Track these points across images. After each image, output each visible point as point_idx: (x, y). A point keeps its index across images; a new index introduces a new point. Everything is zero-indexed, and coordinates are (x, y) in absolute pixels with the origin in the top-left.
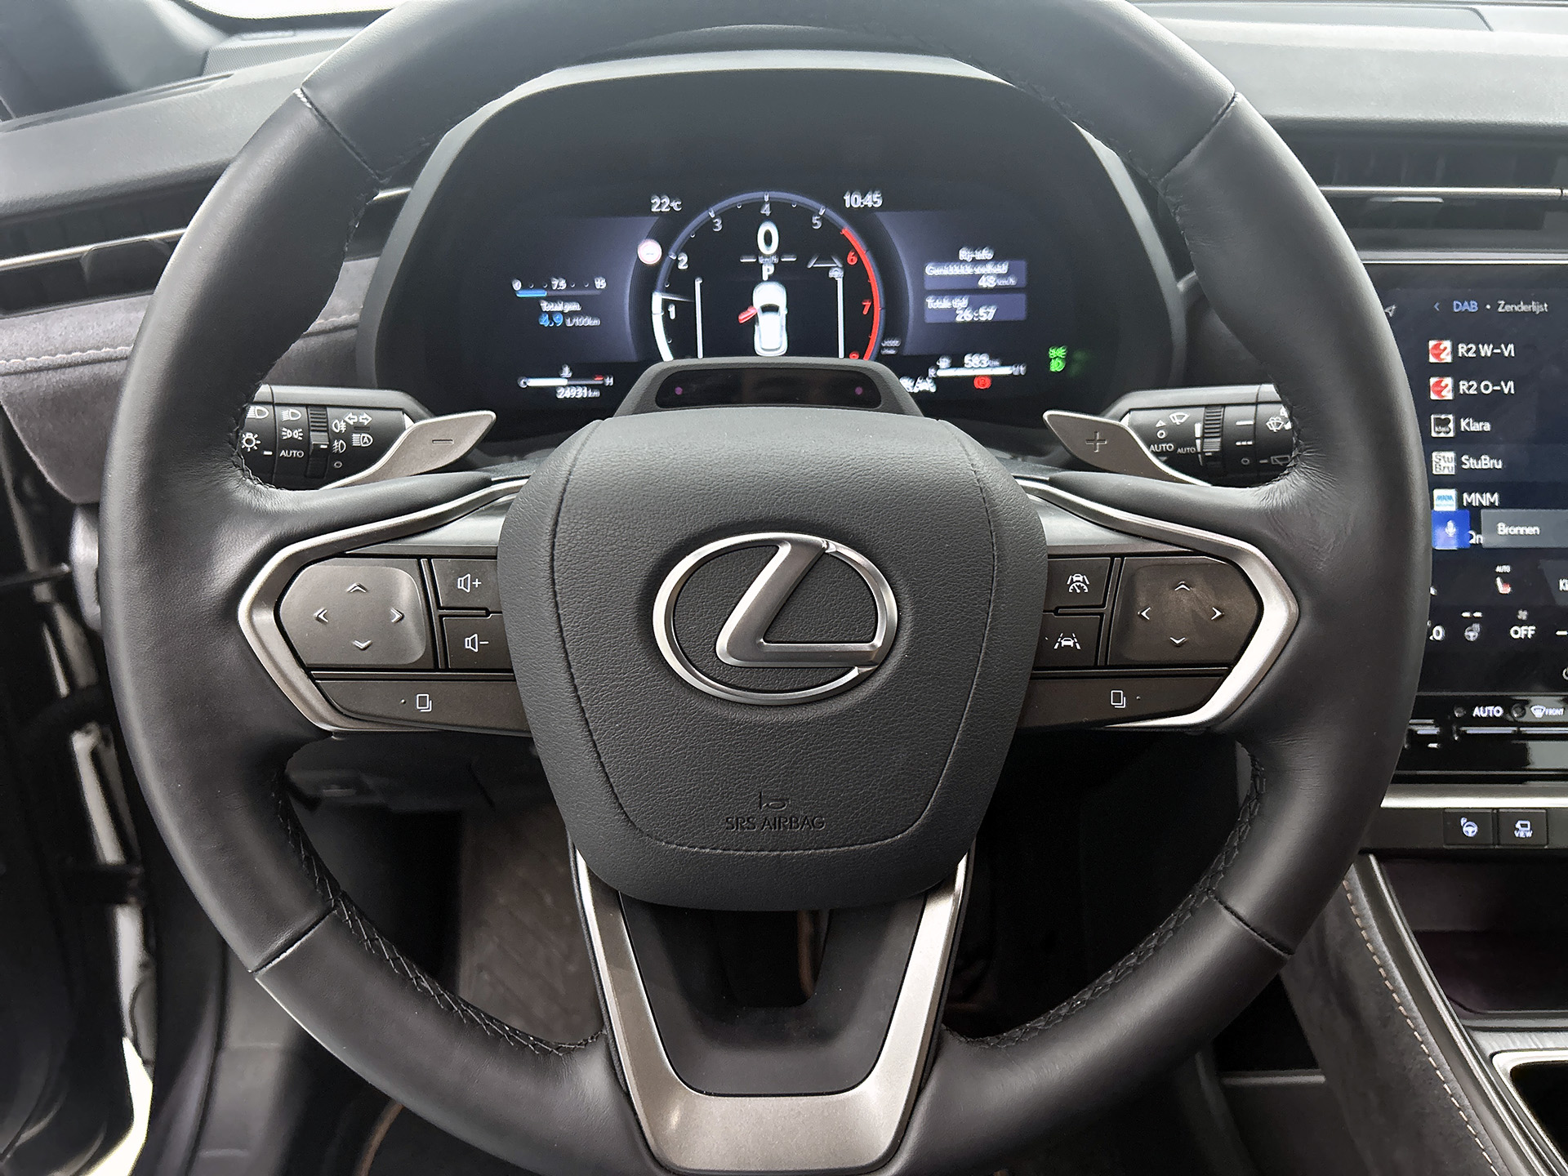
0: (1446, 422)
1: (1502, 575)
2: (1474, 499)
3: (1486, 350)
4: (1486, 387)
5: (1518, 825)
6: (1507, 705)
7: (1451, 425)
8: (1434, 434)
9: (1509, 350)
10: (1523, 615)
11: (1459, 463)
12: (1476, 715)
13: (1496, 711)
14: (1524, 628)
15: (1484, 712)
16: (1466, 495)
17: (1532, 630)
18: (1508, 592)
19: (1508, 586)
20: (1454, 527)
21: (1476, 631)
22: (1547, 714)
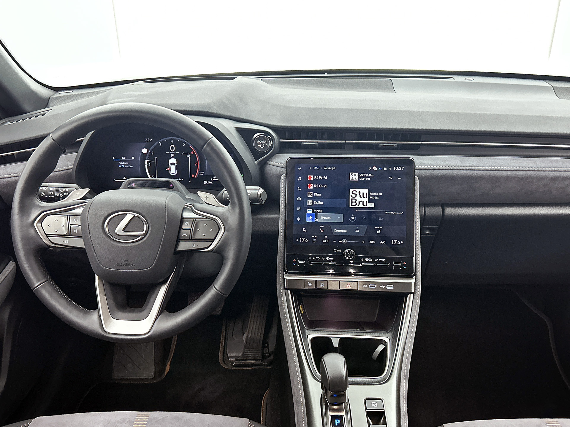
0: (311, 194)
2: (316, 211)
3: (321, 178)
4: (320, 186)
5: (321, 284)
6: (321, 257)
7: (312, 194)
8: (308, 196)
9: (326, 178)
10: (326, 237)
11: (313, 203)
12: (314, 259)
13: (318, 258)
14: (326, 240)
16: (314, 210)
17: (328, 240)
18: (323, 232)
19: (323, 230)
20: (311, 217)
21: (315, 240)
22: (330, 259)
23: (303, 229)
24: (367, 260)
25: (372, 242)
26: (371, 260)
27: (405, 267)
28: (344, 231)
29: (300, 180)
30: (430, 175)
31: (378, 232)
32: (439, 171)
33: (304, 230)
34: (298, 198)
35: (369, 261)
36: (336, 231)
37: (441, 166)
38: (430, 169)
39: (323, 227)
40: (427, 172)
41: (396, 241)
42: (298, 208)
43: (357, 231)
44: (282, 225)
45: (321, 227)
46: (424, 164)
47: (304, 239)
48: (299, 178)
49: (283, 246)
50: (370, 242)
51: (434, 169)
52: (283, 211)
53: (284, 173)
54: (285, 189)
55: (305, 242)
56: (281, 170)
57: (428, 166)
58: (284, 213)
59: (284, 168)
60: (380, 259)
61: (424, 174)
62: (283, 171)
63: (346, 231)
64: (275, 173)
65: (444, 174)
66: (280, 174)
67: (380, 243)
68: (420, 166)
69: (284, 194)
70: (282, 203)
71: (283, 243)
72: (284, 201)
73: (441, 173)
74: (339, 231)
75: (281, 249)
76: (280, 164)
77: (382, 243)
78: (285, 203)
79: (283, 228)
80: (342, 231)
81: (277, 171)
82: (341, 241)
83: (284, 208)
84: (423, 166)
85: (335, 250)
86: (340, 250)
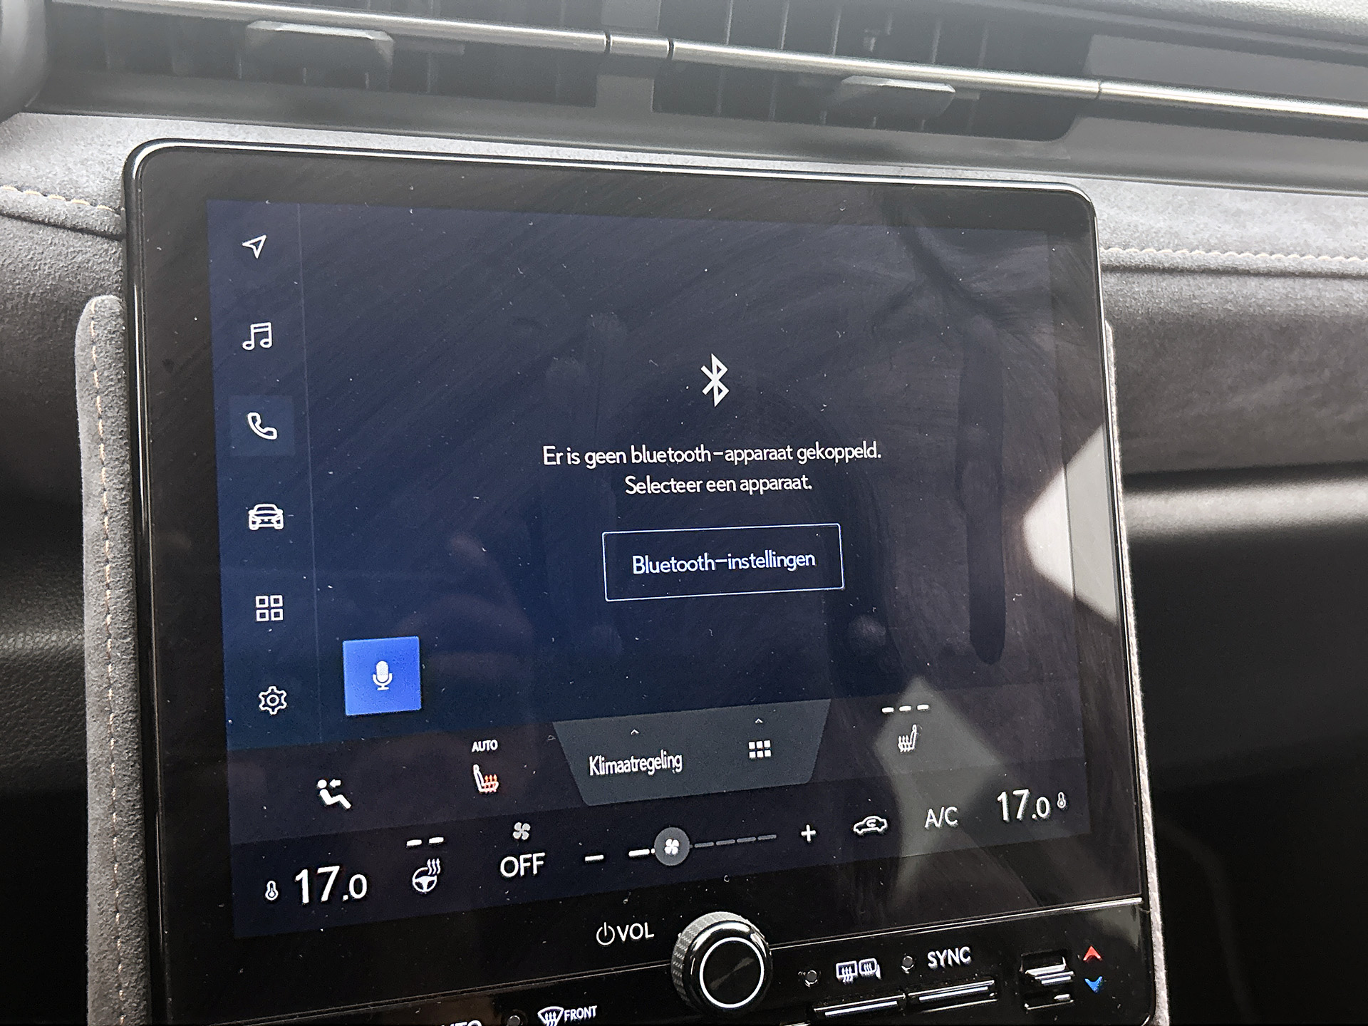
1: (481, 758)
14: (522, 857)
17: (538, 859)
18: (494, 789)
19: (495, 777)
20: (390, 672)
21: (434, 873)
22: (566, 1019)
23: (322, 784)
24: (847, 976)
25: (872, 828)
26: (871, 968)
27: (1094, 980)
28: (661, 762)
29: (267, 343)
30: (1176, 310)
32: (1224, 280)
33: (333, 792)
34: (252, 513)
35: (859, 979)
36: (599, 766)
37: (1230, 250)
38: (1180, 266)
39: (494, 749)
40: (1160, 290)
41: (1026, 793)
42: (258, 598)
43: (760, 750)
44: (113, 766)
45: (473, 750)
46: (1138, 234)
47: (331, 872)
48: (255, 328)
49: (139, 964)
50: (860, 830)
51: (1199, 266)
52: (120, 632)
53: (101, 282)
54: (122, 431)
55: (345, 898)
56: (78, 253)
57: (1163, 251)
58: (124, 657)
59: (98, 239)
60: (933, 953)
61: (1145, 304)
62: (89, 260)
63: (677, 762)
64: (14, 280)
65: (1250, 307)
66: (70, 286)
67: (927, 826)
68: (1119, 245)
69: (119, 471)
70: (107, 561)
71: (140, 932)
72: (121, 539)
73: (1235, 293)
74: (623, 764)
75: (123, 986)
76: (64, 199)
77: (934, 820)
78: (128, 562)
79: (130, 791)
80: (644, 767)
81: (37, 268)
82: (646, 852)
83: (127, 609)
84: (1133, 249)
85: (606, 934)
86: (646, 924)
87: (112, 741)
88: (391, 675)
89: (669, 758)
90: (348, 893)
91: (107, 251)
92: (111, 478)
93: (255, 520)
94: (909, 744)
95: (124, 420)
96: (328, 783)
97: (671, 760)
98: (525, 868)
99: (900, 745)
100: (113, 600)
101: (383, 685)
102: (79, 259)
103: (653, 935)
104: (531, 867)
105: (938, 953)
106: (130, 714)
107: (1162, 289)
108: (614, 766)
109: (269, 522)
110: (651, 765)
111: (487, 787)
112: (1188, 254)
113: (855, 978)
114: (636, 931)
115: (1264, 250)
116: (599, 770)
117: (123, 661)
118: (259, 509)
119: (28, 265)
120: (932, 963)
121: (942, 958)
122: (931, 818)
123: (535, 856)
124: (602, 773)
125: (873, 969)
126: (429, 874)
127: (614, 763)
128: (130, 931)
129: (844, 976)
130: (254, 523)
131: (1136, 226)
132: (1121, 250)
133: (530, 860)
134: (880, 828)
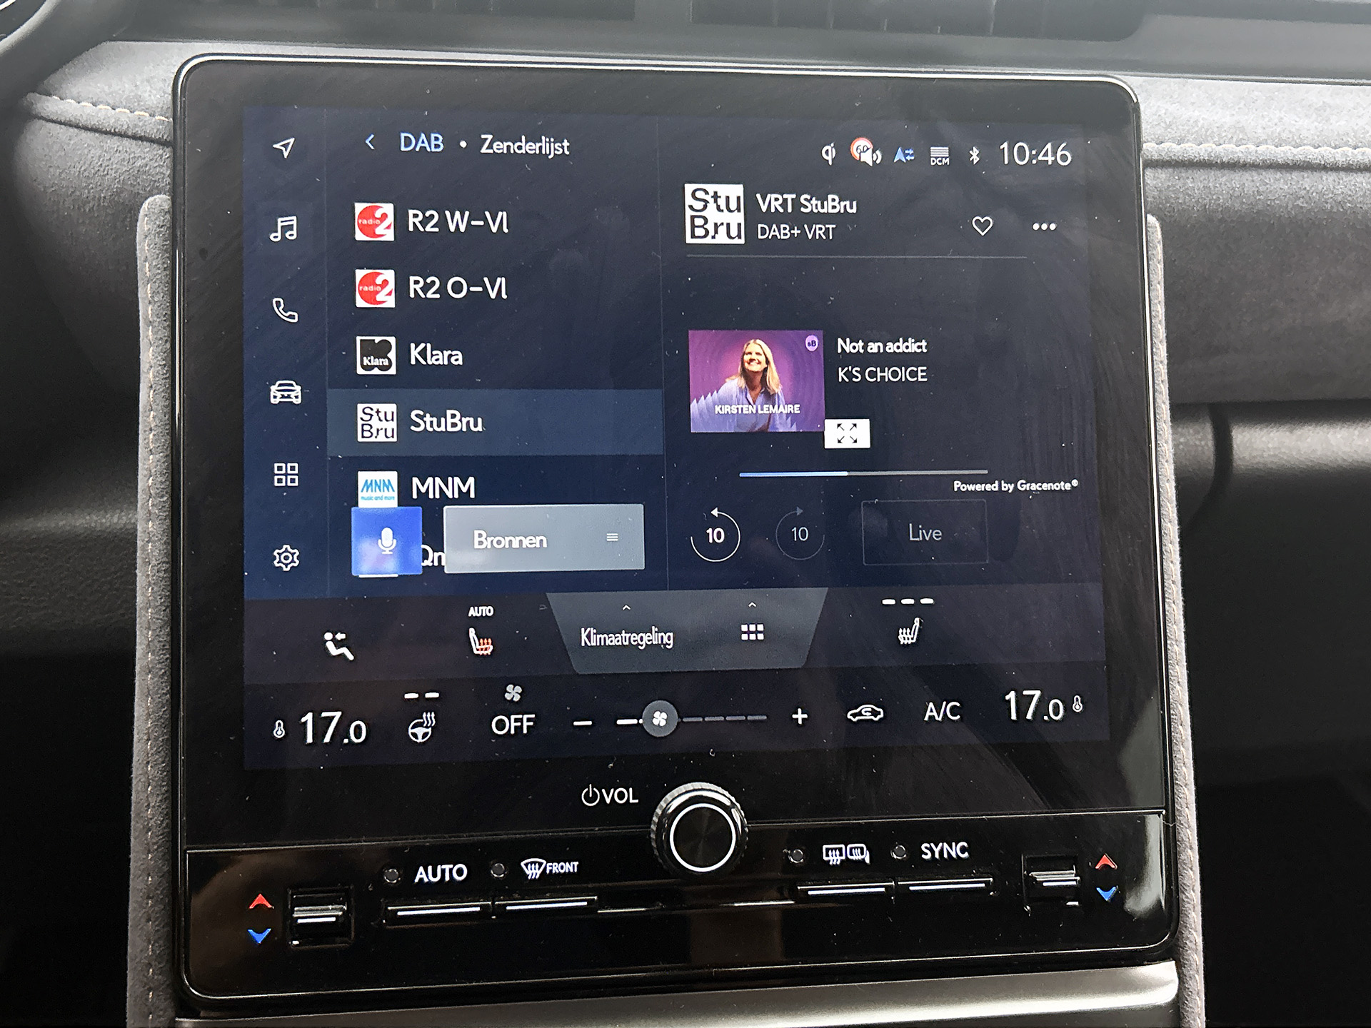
0: (382, 350)
1: (477, 622)
2: (433, 486)
3: (458, 222)
4: (457, 287)
6: (477, 859)
7: (392, 355)
8: (360, 371)
9: (499, 222)
10: (513, 693)
11: (404, 421)
12: (421, 880)
13: (455, 872)
14: (513, 717)
15: (435, 875)
16: (416, 481)
17: (529, 720)
18: (489, 652)
19: (490, 641)
20: (393, 538)
21: (429, 725)
22: (548, 872)
23: (328, 636)
24: (834, 859)
25: (868, 716)
26: (860, 853)
27: (1106, 889)
28: (652, 638)
29: (292, 235)
30: (1237, 206)
31: (906, 637)
32: (1295, 175)
33: (338, 644)
34: (274, 388)
35: (847, 862)
36: (590, 638)
37: (1304, 145)
38: (1242, 161)
39: (489, 615)
40: (1218, 185)
41: (1037, 693)
42: (276, 465)
43: (752, 633)
44: (150, 611)
45: (470, 615)
46: (1196, 129)
47: (333, 717)
48: (282, 222)
49: (163, 786)
50: (854, 718)
51: (1264, 161)
52: (158, 491)
53: (157, 184)
54: (166, 314)
55: (346, 741)
56: (138, 159)
57: (1224, 146)
58: (161, 514)
59: (155, 146)
60: (928, 845)
61: (1200, 200)
62: (147, 165)
63: (668, 639)
64: (89, 185)
65: (1327, 203)
66: (132, 189)
67: (926, 719)
68: (1173, 140)
69: (161, 350)
70: (151, 430)
71: (165, 757)
72: (162, 409)
73: (1308, 189)
74: (614, 637)
75: (151, 805)
76: (128, 111)
77: (935, 713)
78: (167, 430)
79: (162, 633)
80: (634, 641)
81: (106, 172)
82: (634, 721)
83: (165, 471)
84: (1190, 144)
85: (591, 795)
86: (631, 790)
87: (150, 589)
88: (395, 541)
89: (660, 635)
90: (349, 738)
91: (161, 156)
92: (156, 355)
93: (276, 394)
94: (910, 637)
95: (168, 304)
96: (334, 636)
97: (662, 637)
98: (516, 727)
99: (900, 637)
100: (155, 464)
101: (387, 550)
102: (139, 163)
103: (637, 801)
104: (522, 727)
105: (932, 845)
106: (164, 565)
107: (1220, 184)
108: (605, 638)
109: (289, 397)
110: (642, 641)
111: (482, 649)
112: (1252, 147)
113: (842, 861)
114: (621, 796)
115: (1347, 144)
116: (590, 641)
117: (160, 518)
118: (280, 385)
119: (99, 170)
120: (926, 854)
121: (937, 851)
122: (931, 711)
123: (526, 717)
124: (594, 644)
125: (862, 854)
126: (425, 725)
127: (605, 635)
128: (157, 757)
129: (830, 858)
130: (275, 397)
131: (1196, 122)
132: (1174, 145)
133: (521, 720)
134: (876, 717)
